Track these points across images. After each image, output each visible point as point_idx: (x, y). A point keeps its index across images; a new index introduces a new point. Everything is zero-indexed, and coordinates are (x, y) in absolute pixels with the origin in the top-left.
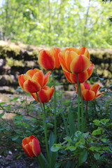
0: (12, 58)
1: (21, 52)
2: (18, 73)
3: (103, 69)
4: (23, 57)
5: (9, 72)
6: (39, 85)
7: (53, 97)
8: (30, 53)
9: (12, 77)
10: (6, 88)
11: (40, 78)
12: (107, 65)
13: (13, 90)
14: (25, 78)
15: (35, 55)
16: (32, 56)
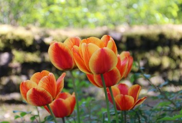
5: (19, 71)
6: (49, 94)
7: (75, 109)
11: (50, 84)
14: (28, 86)
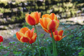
0: (3, 8)
1: (8, 3)
2: (8, 16)
3: (59, 7)
4: (10, 6)
5: (3, 16)
8: (14, 3)
9: (5, 19)
10: (2, 27)
11: (29, 34)
12: (61, 4)
13: (6, 27)
15: (17, 4)
16: (15, 5)
